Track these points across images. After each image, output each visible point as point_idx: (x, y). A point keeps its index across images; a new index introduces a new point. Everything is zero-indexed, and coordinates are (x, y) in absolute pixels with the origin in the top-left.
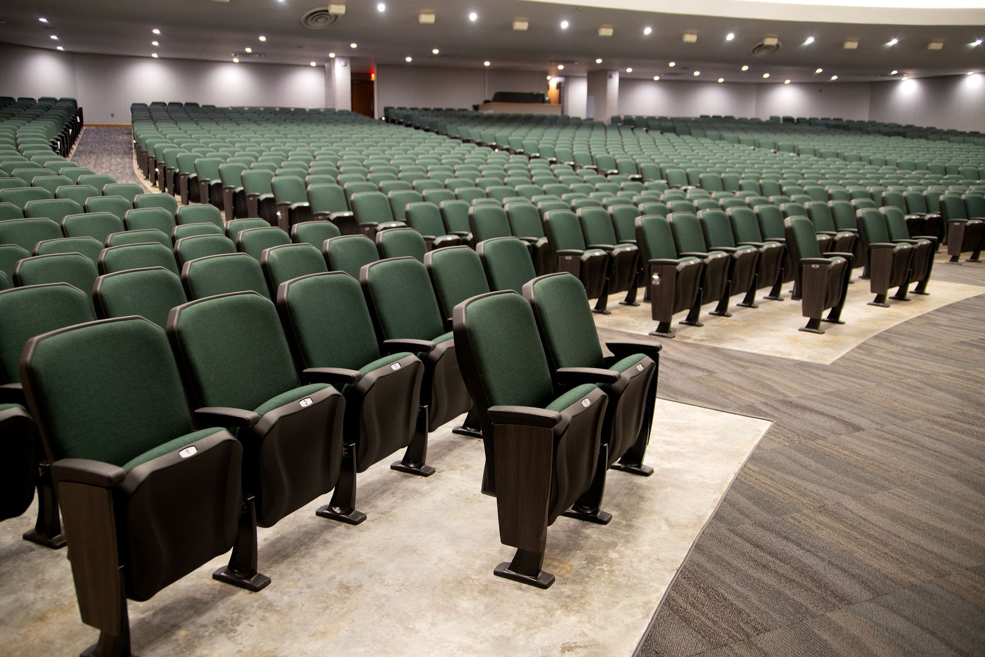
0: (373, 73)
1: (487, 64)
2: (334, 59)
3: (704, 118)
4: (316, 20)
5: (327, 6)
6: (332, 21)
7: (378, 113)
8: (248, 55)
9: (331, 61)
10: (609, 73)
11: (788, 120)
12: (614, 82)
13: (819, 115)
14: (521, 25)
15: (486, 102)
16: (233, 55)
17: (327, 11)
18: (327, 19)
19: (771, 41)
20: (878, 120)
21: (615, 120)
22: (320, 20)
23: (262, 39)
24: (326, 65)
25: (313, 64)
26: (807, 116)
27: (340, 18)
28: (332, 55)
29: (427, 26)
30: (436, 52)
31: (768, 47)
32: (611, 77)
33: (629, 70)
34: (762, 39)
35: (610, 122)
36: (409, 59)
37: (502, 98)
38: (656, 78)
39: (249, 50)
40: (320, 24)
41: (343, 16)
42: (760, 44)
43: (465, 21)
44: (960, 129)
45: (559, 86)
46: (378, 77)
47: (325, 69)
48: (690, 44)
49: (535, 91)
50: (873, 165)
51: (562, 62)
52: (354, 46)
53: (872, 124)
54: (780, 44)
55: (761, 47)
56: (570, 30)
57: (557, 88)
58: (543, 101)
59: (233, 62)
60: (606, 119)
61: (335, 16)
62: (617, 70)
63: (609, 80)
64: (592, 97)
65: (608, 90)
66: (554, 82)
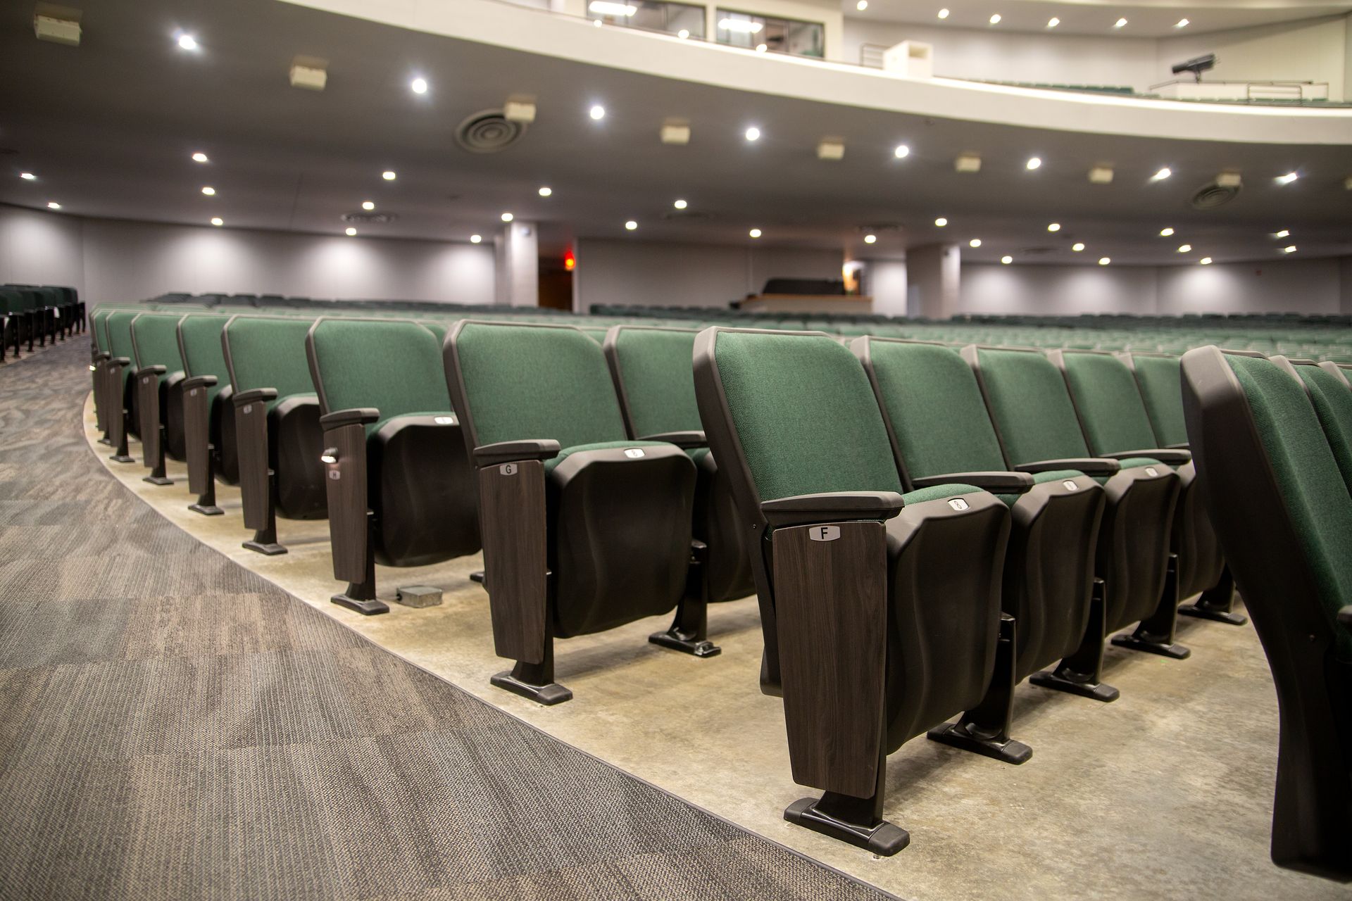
0: (571, 257)
1: (755, 233)
2: (508, 225)
4: (483, 135)
5: (502, 106)
6: (509, 137)
8: (367, 216)
9: (503, 229)
10: (944, 249)
14: (832, 151)
15: (751, 297)
16: (344, 217)
17: (501, 117)
18: (501, 133)
19: (1229, 180)
22: (489, 135)
23: (389, 176)
24: (497, 240)
25: (476, 239)
27: (524, 129)
28: (507, 217)
29: (675, 147)
30: (681, 204)
31: (1221, 191)
32: (947, 254)
33: (976, 243)
34: (1214, 177)
36: (631, 225)
37: (779, 287)
38: (1007, 260)
39: (368, 206)
40: (487, 144)
41: (532, 125)
42: (1208, 185)
43: (738, 141)
45: (857, 275)
46: (580, 263)
47: (495, 250)
48: (1100, 186)
49: (832, 277)
51: (876, 228)
52: (545, 192)
54: (1242, 185)
56: (910, 161)
58: (844, 293)
59: (345, 236)
61: (517, 124)
62: (956, 243)
63: (943, 259)
64: (916, 287)
65: (943, 275)
66: (848, 270)
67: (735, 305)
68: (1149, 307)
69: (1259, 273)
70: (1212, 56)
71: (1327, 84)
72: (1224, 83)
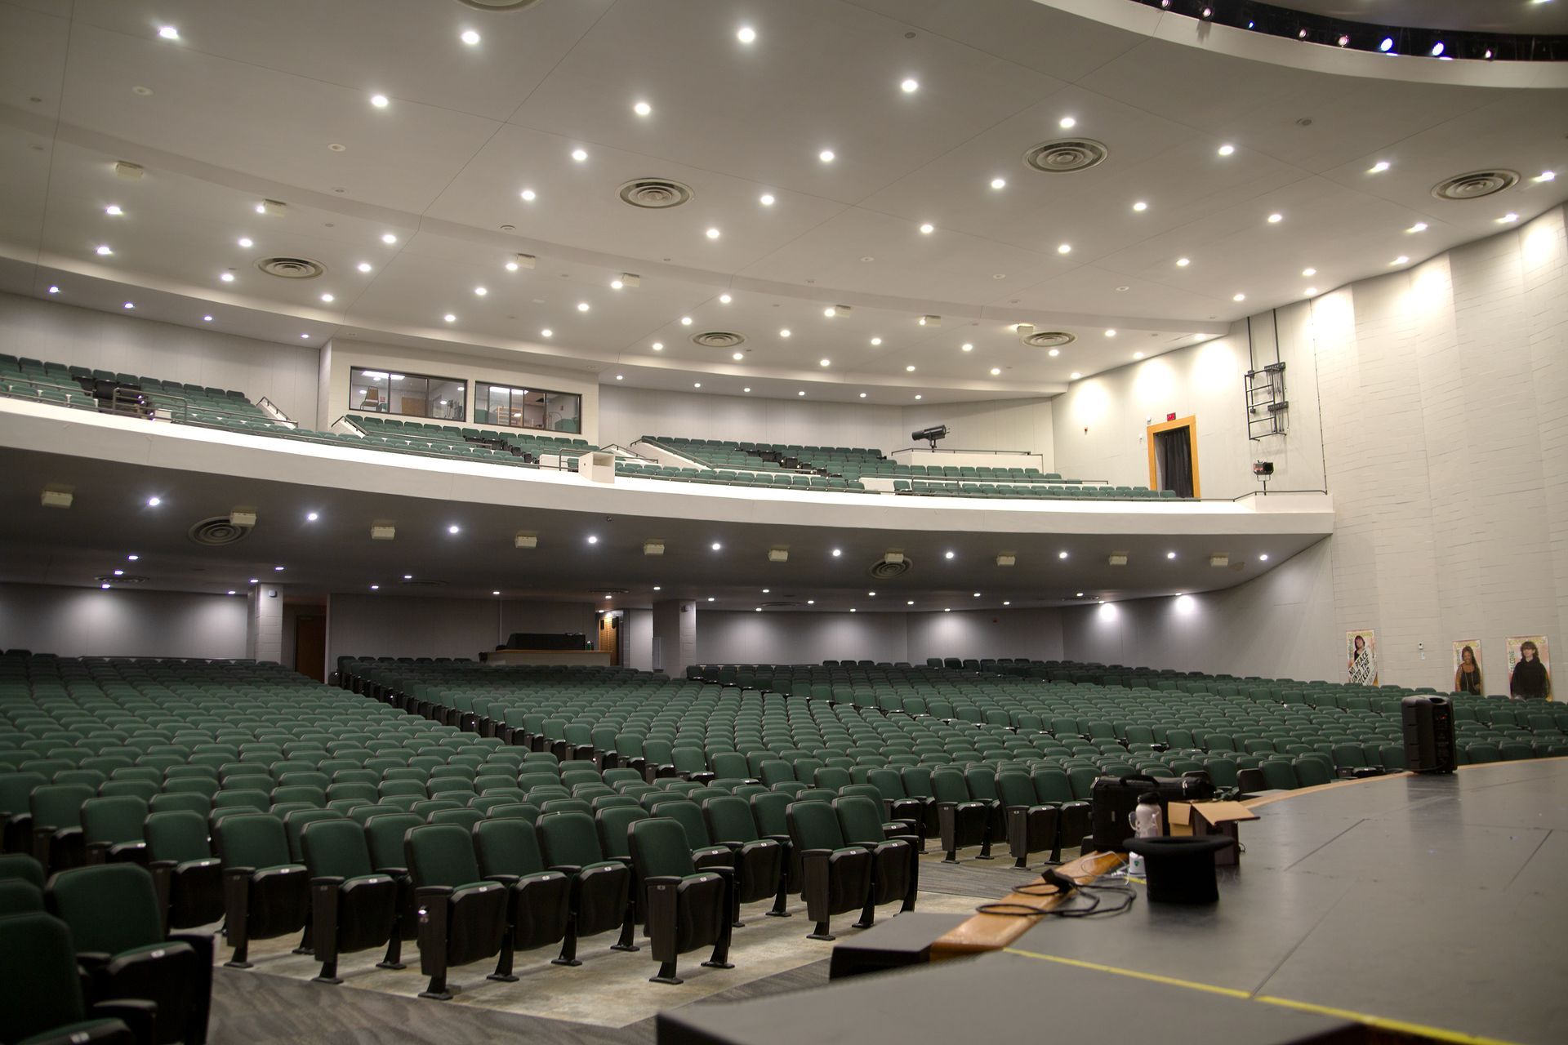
1: (496, 593)
2: (258, 586)
3: (830, 665)
4: (212, 534)
5: (229, 514)
6: (237, 536)
7: (330, 667)
8: (119, 579)
9: (255, 588)
10: (682, 605)
11: (953, 664)
12: (691, 617)
13: (995, 655)
14: (526, 542)
15: (500, 648)
16: (97, 580)
17: (228, 522)
18: (228, 532)
19: (894, 558)
20: (1076, 660)
21: (692, 672)
22: (218, 534)
23: (133, 557)
24: (248, 596)
25: (231, 592)
26: (979, 657)
27: (248, 531)
28: (254, 581)
29: (385, 543)
30: (408, 577)
31: (893, 565)
32: (684, 610)
34: (882, 556)
35: (685, 675)
36: (375, 587)
37: (521, 642)
38: (759, 609)
39: (119, 573)
40: (218, 539)
41: (254, 528)
42: (881, 561)
43: (443, 536)
44: (1178, 670)
45: (616, 622)
47: (248, 601)
48: (780, 565)
49: (571, 632)
50: (991, 723)
52: (279, 568)
53: (1067, 665)
54: (908, 560)
55: (883, 565)
56: (601, 548)
57: (613, 627)
58: (583, 646)
59: (102, 589)
60: (680, 671)
61: (244, 529)
62: (694, 600)
63: (681, 614)
64: (660, 638)
65: (681, 629)
66: (608, 618)
67: (484, 657)
68: (899, 654)
69: (995, 621)
70: (943, 427)
71: (1042, 455)
72: (954, 451)
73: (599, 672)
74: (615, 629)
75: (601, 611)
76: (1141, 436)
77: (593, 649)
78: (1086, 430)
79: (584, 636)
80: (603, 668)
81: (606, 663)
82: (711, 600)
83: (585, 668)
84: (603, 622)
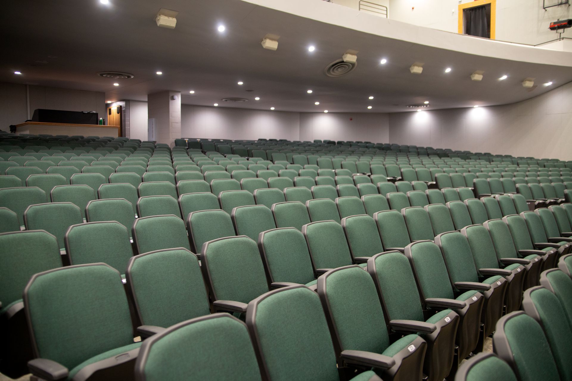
10: (171, 95)
11: (330, 143)
15: (27, 120)
19: (351, 58)
21: (180, 143)
26: (345, 140)
32: (173, 99)
35: (174, 144)
37: (45, 116)
38: (216, 105)
49: (87, 110)
54: (358, 62)
58: (97, 121)
60: (170, 142)
62: (179, 92)
63: (171, 101)
64: (154, 119)
65: (170, 112)
66: (115, 106)
67: (13, 128)
69: (351, 119)
73: (110, 141)
74: (119, 114)
75: (109, 102)
76: (453, 10)
77: (104, 124)
78: (413, 8)
79: (97, 114)
80: (113, 139)
81: (115, 135)
82: (192, 92)
83: (98, 138)
84: (110, 110)
